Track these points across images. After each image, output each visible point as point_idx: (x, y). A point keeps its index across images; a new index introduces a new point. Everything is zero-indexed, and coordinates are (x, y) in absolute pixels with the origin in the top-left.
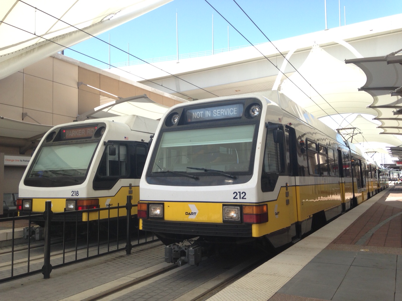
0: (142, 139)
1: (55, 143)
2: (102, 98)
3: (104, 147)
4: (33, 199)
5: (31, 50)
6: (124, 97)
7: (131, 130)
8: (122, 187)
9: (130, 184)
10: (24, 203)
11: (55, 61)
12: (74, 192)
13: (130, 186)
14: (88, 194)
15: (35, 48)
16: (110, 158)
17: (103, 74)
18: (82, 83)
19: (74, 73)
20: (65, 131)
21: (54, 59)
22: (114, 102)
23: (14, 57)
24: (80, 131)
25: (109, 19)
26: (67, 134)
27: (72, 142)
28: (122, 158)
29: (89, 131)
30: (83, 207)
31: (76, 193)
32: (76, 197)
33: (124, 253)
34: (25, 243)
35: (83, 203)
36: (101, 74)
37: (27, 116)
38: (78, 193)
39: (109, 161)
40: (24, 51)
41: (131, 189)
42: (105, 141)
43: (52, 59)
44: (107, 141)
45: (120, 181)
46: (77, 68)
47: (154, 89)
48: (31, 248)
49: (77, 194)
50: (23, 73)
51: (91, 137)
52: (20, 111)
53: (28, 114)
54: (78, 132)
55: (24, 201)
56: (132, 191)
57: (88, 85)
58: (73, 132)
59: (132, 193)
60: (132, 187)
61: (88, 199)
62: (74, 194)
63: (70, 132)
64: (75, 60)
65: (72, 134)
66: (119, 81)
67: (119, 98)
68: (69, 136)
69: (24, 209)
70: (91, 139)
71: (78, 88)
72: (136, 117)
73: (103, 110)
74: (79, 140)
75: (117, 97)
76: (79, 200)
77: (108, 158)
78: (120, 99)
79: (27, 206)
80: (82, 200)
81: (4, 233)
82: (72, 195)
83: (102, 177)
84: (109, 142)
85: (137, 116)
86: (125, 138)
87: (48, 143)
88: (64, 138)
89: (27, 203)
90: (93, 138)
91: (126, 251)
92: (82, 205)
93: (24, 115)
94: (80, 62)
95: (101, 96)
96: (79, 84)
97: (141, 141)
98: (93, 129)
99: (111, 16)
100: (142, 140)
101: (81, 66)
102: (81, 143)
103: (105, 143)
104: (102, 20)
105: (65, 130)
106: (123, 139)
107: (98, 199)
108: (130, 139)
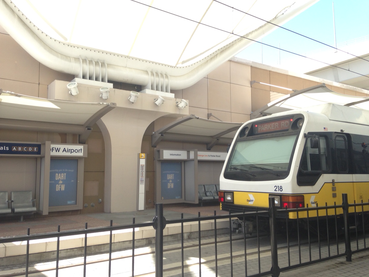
0: (342, 129)
1: (249, 138)
2: (272, 94)
3: (304, 140)
4: (234, 192)
5: (215, 56)
6: (299, 89)
7: (330, 120)
8: (325, 183)
9: (333, 180)
10: (225, 195)
11: (232, 64)
12: (278, 187)
13: (333, 182)
14: (293, 190)
15: (218, 54)
16: (311, 151)
17: (273, 70)
18: (255, 82)
19: (247, 73)
20: (257, 126)
21: (231, 62)
22: (289, 95)
23: (201, 64)
24: (273, 125)
25: (283, 14)
26: (259, 129)
27: (267, 136)
28: (322, 151)
29: (283, 124)
30: (289, 203)
31: (279, 188)
32: (280, 192)
33: (343, 259)
34: (227, 233)
35: (289, 199)
36: (271, 71)
37: (212, 116)
38: (281, 188)
39: (310, 154)
40: (209, 58)
41: (334, 186)
42: (305, 133)
43: (229, 62)
44: (307, 133)
45: (323, 176)
46: (249, 68)
47: (322, 79)
48: (234, 240)
49: (281, 190)
50: (207, 78)
51: (287, 130)
52: (206, 112)
53: (213, 114)
54: (271, 126)
55: (225, 193)
56: (335, 187)
57: (260, 83)
58: (266, 126)
59: (335, 190)
60: (335, 183)
61: (294, 196)
62: (277, 189)
63: (263, 126)
64: (248, 61)
65: (265, 128)
66: (287, 75)
67: (293, 91)
68: (261, 130)
69: (226, 201)
70: (288, 132)
71: (251, 86)
72: (331, 105)
73: (276, 105)
74: (275, 134)
75: (291, 90)
76: (284, 195)
77: (309, 151)
78: (295, 91)
79: (229, 198)
80: (287, 196)
81: (210, 223)
82: (275, 190)
83: (305, 172)
84: (309, 133)
85: (333, 105)
86: (325, 128)
87: (242, 138)
88: (257, 132)
89: (229, 195)
90: (290, 130)
91: (346, 257)
92: (288, 201)
93: (209, 115)
94: (253, 62)
95: (271, 92)
96: (252, 83)
97: (340, 132)
98: (287, 122)
99: (286, 9)
100: (342, 131)
101: (253, 65)
102: (278, 137)
103: (305, 136)
104: (276, 16)
105: (256, 124)
106: (323, 130)
107: (303, 196)
108: (329, 130)
